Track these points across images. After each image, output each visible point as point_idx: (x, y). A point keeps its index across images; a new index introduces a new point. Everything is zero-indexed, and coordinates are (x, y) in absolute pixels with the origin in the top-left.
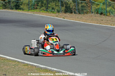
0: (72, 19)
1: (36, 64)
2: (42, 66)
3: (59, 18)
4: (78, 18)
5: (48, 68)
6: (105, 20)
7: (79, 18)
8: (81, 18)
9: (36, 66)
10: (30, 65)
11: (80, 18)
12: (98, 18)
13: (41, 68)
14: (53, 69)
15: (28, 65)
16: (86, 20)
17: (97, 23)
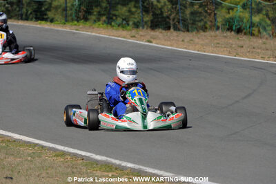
0: (169, 43)
1: (83, 153)
2: (98, 157)
3: (138, 42)
4: (183, 41)
5: (114, 161)
6: (248, 47)
7: (186, 40)
8: (191, 40)
9: (83, 158)
10: (70, 154)
11: (188, 42)
12: (231, 41)
13: (97, 162)
14: (124, 164)
15: (64, 154)
16: (203, 45)
17: (230, 53)
